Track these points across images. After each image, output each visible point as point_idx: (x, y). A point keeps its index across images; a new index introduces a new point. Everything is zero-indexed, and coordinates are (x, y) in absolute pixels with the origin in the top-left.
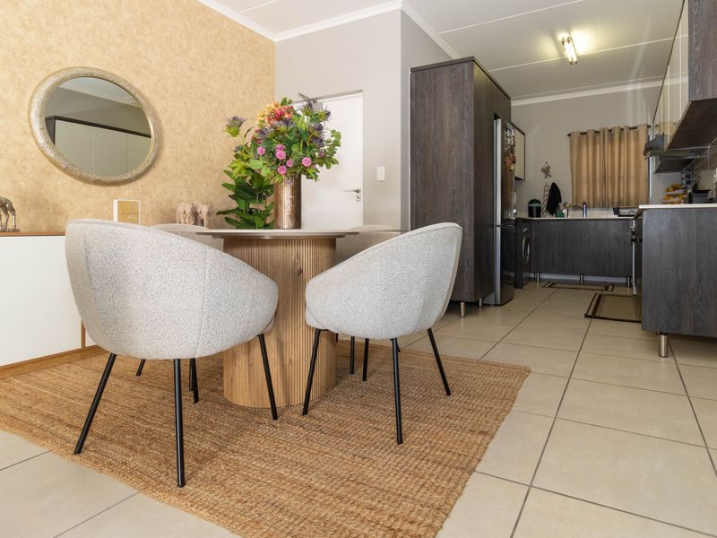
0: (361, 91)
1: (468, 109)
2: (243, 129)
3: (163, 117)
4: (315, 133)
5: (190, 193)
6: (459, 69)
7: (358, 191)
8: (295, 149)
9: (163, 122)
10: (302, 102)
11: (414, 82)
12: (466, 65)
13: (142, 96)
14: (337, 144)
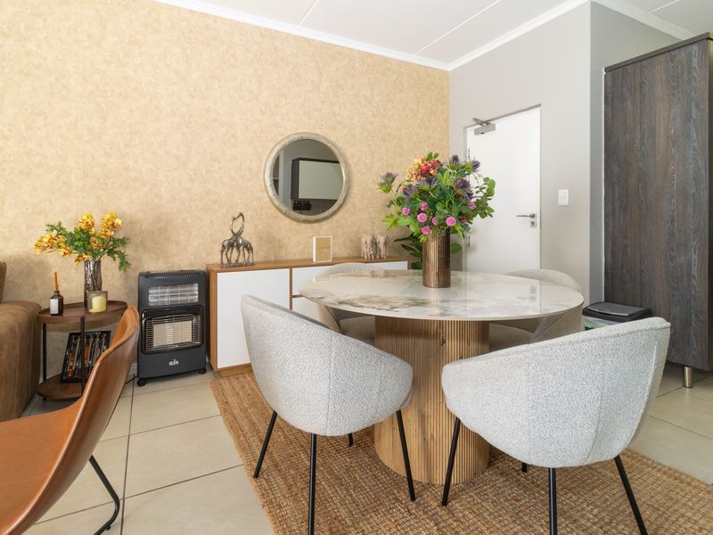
0: (539, 105)
1: (697, 106)
2: (396, 184)
3: (352, 162)
4: (460, 191)
5: (373, 223)
6: (682, 54)
7: (533, 216)
8: (439, 207)
9: (352, 165)
10: (474, 125)
11: (610, 84)
12: (695, 47)
13: (336, 147)
14: (490, 193)
